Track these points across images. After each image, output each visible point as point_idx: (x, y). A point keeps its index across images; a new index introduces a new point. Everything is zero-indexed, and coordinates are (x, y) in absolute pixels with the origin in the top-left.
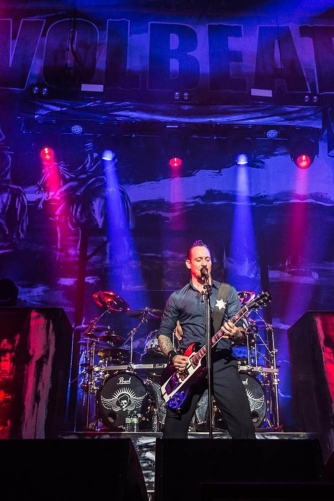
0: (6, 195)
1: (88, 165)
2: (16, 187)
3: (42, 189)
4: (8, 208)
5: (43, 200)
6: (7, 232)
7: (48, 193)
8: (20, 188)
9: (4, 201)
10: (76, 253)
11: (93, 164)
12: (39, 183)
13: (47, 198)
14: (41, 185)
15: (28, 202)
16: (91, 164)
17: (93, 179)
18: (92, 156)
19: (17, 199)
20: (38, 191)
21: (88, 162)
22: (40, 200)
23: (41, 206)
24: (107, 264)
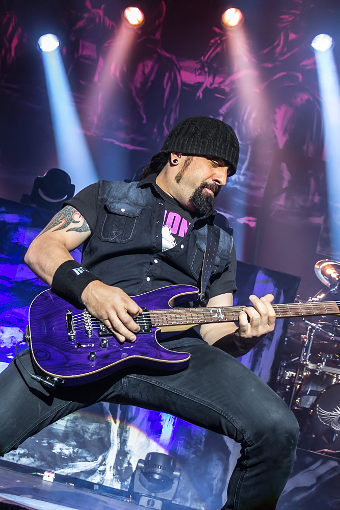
0: (150, 64)
1: (278, 49)
2: (168, 55)
3: (206, 69)
4: (150, 84)
5: (204, 86)
6: (145, 121)
7: (214, 78)
8: (174, 58)
9: (147, 71)
10: (239, 178)
11: (285, 50)
12: (202, 58)
13: (211, 85)
14: (206, 62)
15: (183, 84)
16: (283, 48)
17: (282, 74)
18: (287, 36)
19: (167, 75)
20: (199, 71)
21: (278, 45)
22: (200, 84)
23: (200, 94)
24: (280, 205)
